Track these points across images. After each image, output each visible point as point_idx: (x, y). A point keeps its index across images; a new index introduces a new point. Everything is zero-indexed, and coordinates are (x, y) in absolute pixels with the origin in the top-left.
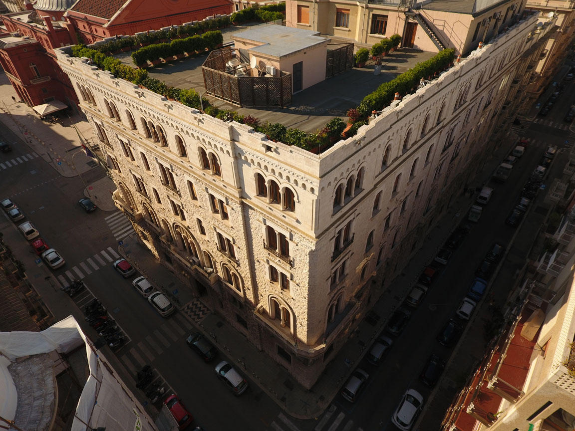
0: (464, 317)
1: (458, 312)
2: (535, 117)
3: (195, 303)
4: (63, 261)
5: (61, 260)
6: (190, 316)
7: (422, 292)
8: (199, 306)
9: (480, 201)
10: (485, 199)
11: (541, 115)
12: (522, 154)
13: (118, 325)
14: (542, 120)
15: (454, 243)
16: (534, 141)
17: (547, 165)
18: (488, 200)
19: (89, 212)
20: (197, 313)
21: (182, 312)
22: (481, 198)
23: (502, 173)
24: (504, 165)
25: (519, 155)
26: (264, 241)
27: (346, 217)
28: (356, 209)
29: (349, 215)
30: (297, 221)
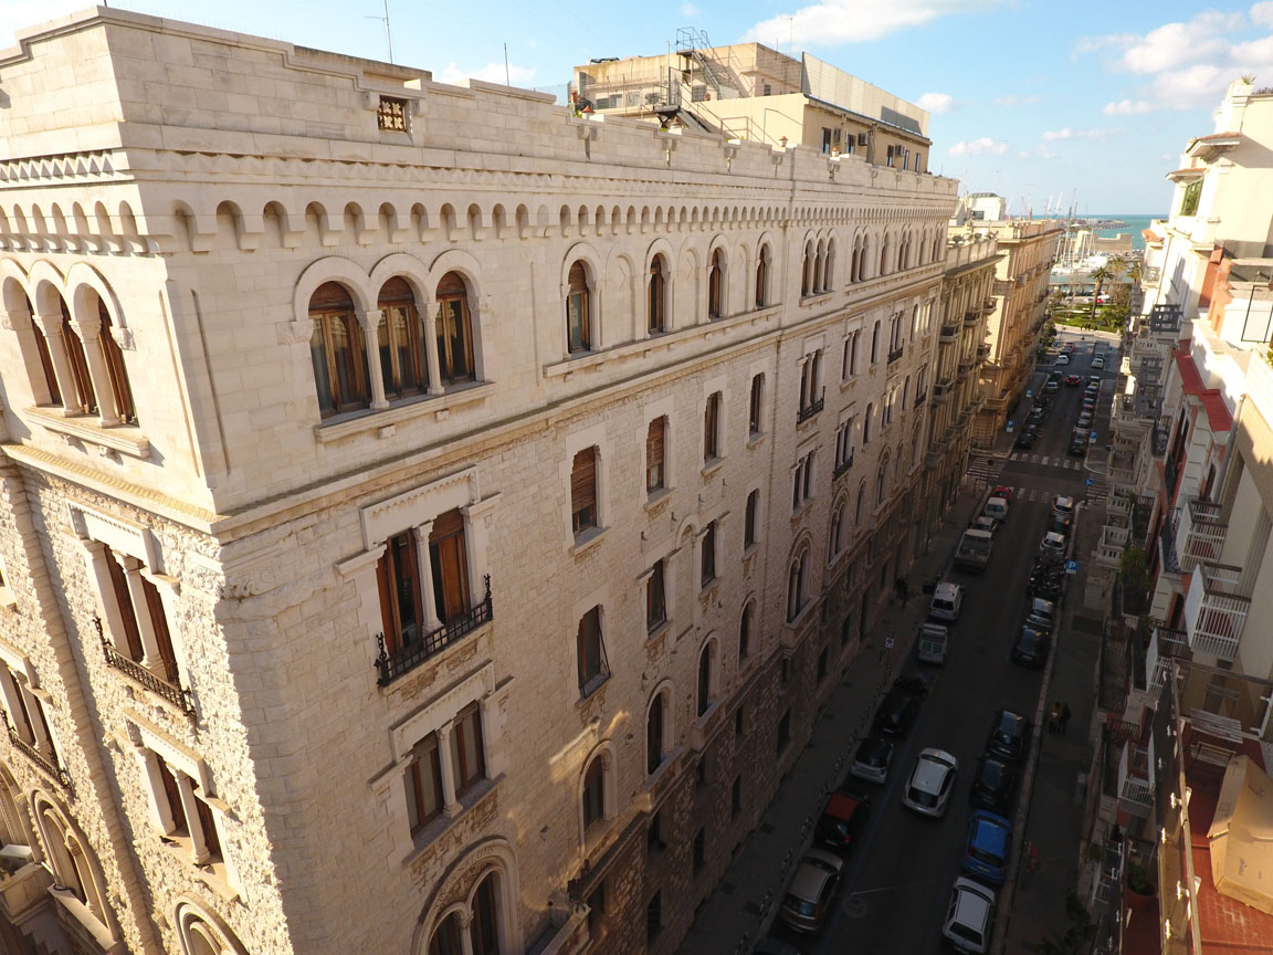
0: (970, 945)
1: (948, 932)
7: (826, 875)
9: (937, 612)
12: (1005, 513)
15: (895, 718)
16: (1022, 491)
17: (1065, 530)
18: (956, 607)
22: (939, 604)
23: (972, 551)
24: (972, 532)
25: (999, 515)
26: (100, 628)
27: (423, 478)
28: (469, 461)
29: (433, 475)
30: (150, 454)
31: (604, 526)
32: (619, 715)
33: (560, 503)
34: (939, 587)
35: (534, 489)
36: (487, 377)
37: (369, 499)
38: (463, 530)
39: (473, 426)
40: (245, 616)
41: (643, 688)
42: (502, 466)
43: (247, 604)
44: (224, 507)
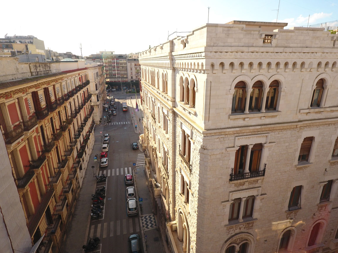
5: (106, 164)
6: (143, 223)
8: (152, 219)
13: (104, 207)
20: (148, 224)
26: (180, 147)
27: (253, 133)
28: (268, 132)
29: (257, 133)
30: (196, 114)
31: (311, 162)
32: (301, 222)
33: (296, 150)
35: (287, 144)
36: (279, 110)
37: (238, 135)
38: (262, 149)
39: (272, 122)
40: (204, 153)
41: (313, 218)
42: (278, 135)
43: (205, 151)
44: (206, 129)
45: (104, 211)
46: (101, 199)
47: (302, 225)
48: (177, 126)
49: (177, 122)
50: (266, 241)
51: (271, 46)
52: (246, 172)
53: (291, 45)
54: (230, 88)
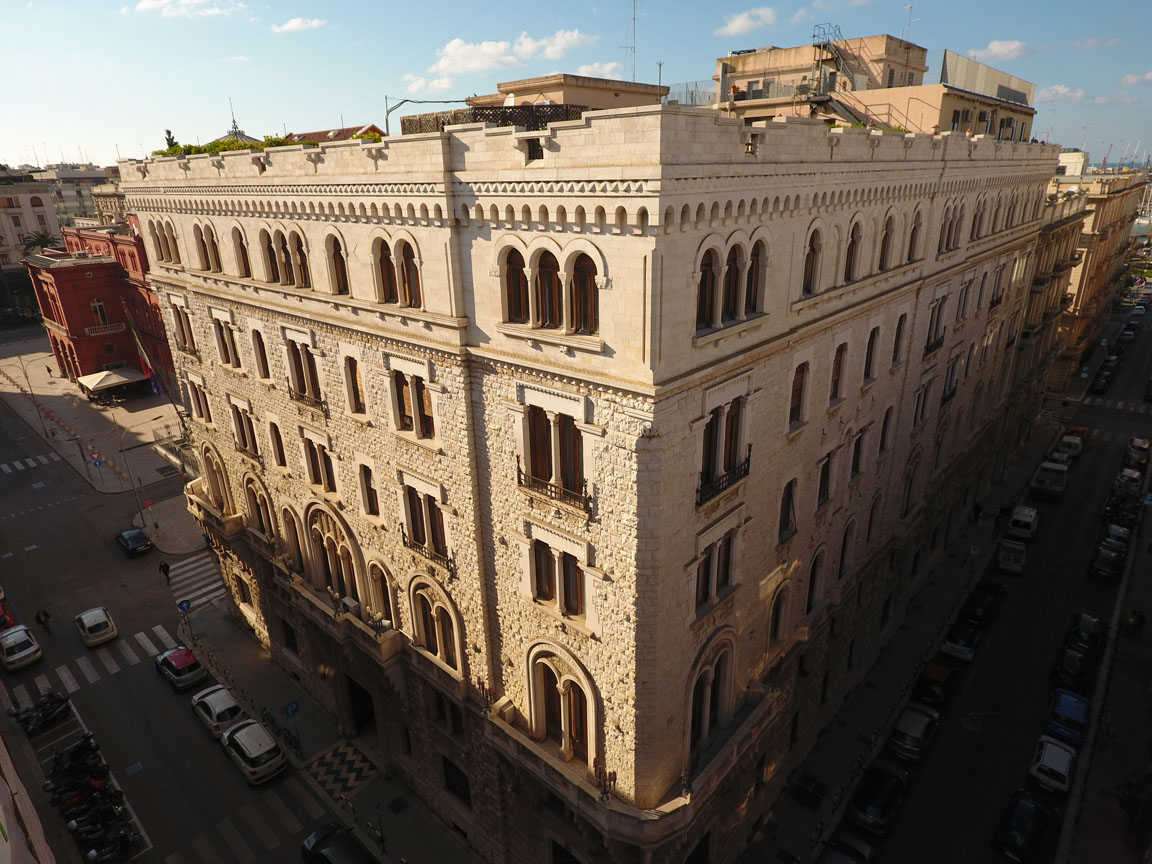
0: (1055, 784)
1: (1034, 771)
2: (1083, 396)
3: (340, 750)
4: (37, 651)
5: (32, 649)
6: (323, 784)
7: (927, 720)
8: (350, 757)
9: (1015, 531)
10: (1027, 525)
11: (1093, 392)
12: (1080, 449)
13: (128, 805)
14: (1099, 400)
15: (979, 612)
16: (1096, 432)
17: (1141, 468)
18: (1034, 527)
19: (133, 555)
20: (343, 775)
21: (305, 774)
22: (1017, 523)
23: (1048, 482)
24: (1047, 465)
25: (1074, 452)
26: (518, 462)
27: (730, 375)
28: (750, 366)
29: (734, 373)
30: (606, 351)
31: (804, 422)
32: (796, 563)
33: (786, 401)
34: (1017, 510)
35: (776, 388)
36: (765, 310)
37: (710, 385)
38: (738, 412)
39: (756, 342)
40: (652, 448)
41: (811, 546)
42: (764, 371)
43: (654, 441)
44: (660, 380)
45: (135, 819)
46: (95, 783)
47: (796, 569)
48: (486, 403)
49: (485, 389)
50: (752, 632)
51: (755, 161)
52: (720, 475)
53: (784, 158)
54: (692, 270)
